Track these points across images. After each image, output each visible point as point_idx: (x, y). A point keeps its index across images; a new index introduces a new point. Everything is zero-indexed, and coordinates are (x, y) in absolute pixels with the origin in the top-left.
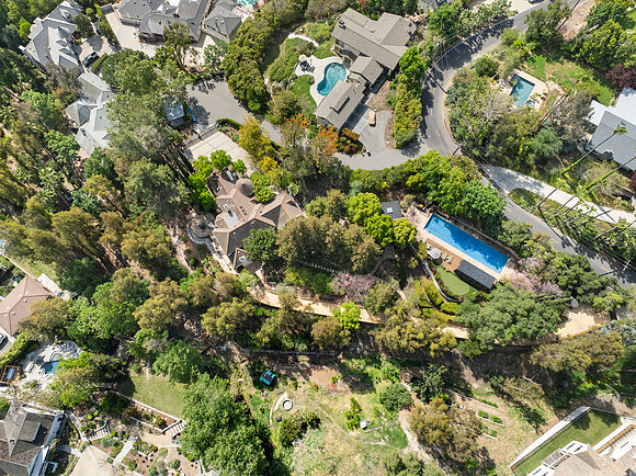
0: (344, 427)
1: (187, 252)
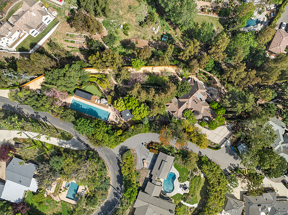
0: (129, 24)
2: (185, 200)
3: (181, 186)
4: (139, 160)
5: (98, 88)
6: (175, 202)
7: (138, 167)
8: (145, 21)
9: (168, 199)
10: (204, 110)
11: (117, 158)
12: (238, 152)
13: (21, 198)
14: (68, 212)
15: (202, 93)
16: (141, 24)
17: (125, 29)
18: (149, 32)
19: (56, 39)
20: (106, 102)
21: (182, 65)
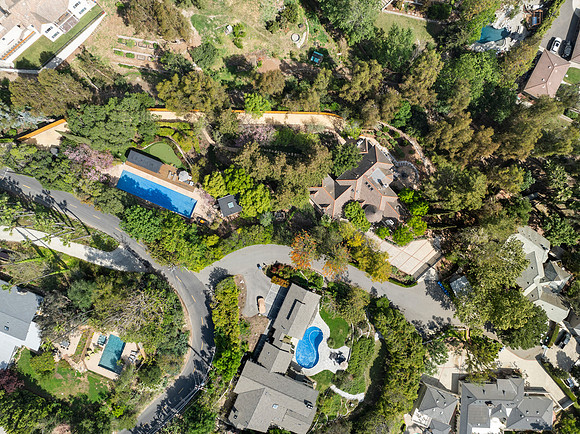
0: (246, 25)
2: (338, 383)
3: (332, 355)
4: (251, 298)
5: (175, 149)
6: (319, 387)
7: (247, 314)
8: (278, 20)
9: (304, 379)
10: (387, 204)
11: (205, 292)
12: (450, 293)
13: (8, 362)
14: (100, 394)
15: (384, 170)
16: (269, 25)
17: (237, 34)
18: (284, 44)
19: (97, 49)
20: (190, 178)
21: (347, 111)
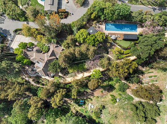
0: (112, 104)
1: (33, 80)
5: (120, 46)
10: (33, 56)
16: (104, 107)
17: (115, 100)
20: (111, 38)
